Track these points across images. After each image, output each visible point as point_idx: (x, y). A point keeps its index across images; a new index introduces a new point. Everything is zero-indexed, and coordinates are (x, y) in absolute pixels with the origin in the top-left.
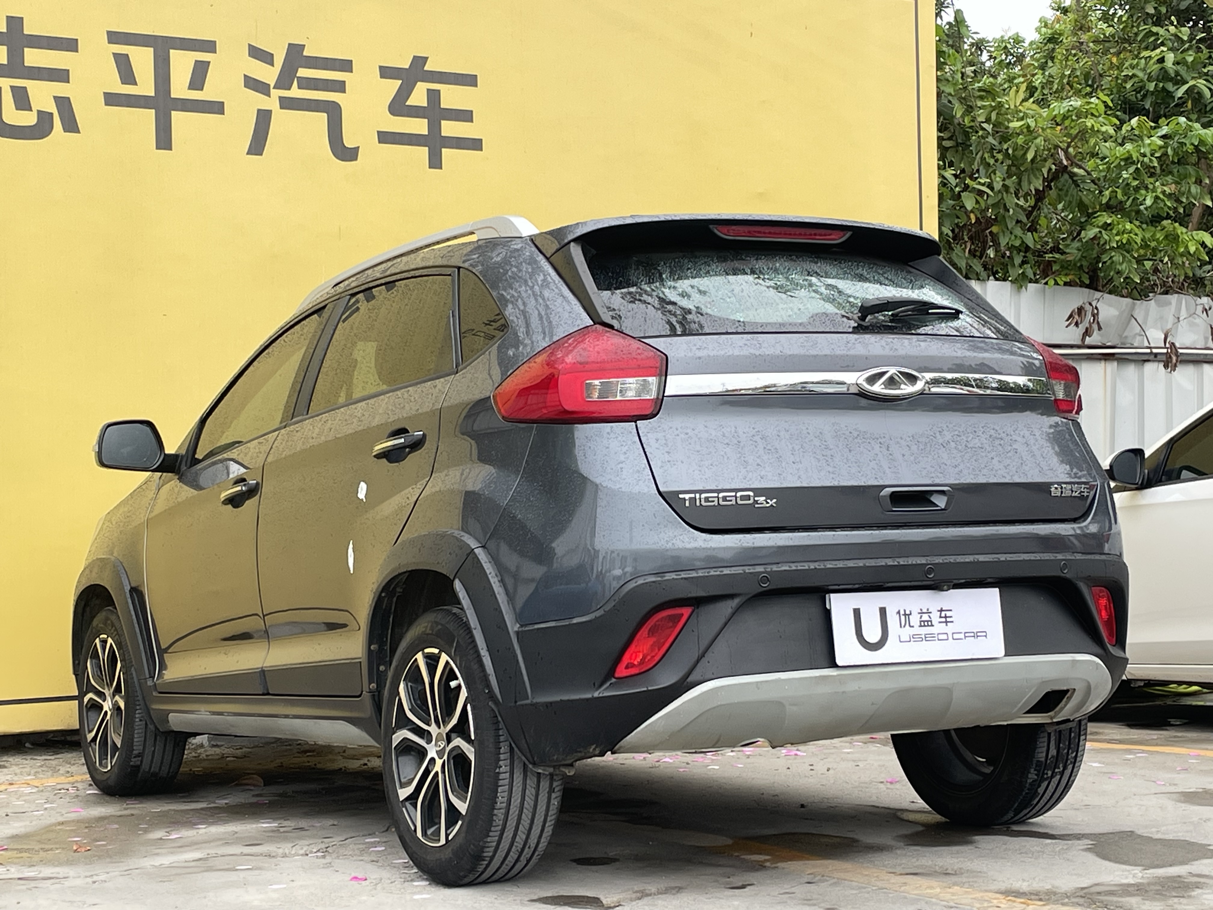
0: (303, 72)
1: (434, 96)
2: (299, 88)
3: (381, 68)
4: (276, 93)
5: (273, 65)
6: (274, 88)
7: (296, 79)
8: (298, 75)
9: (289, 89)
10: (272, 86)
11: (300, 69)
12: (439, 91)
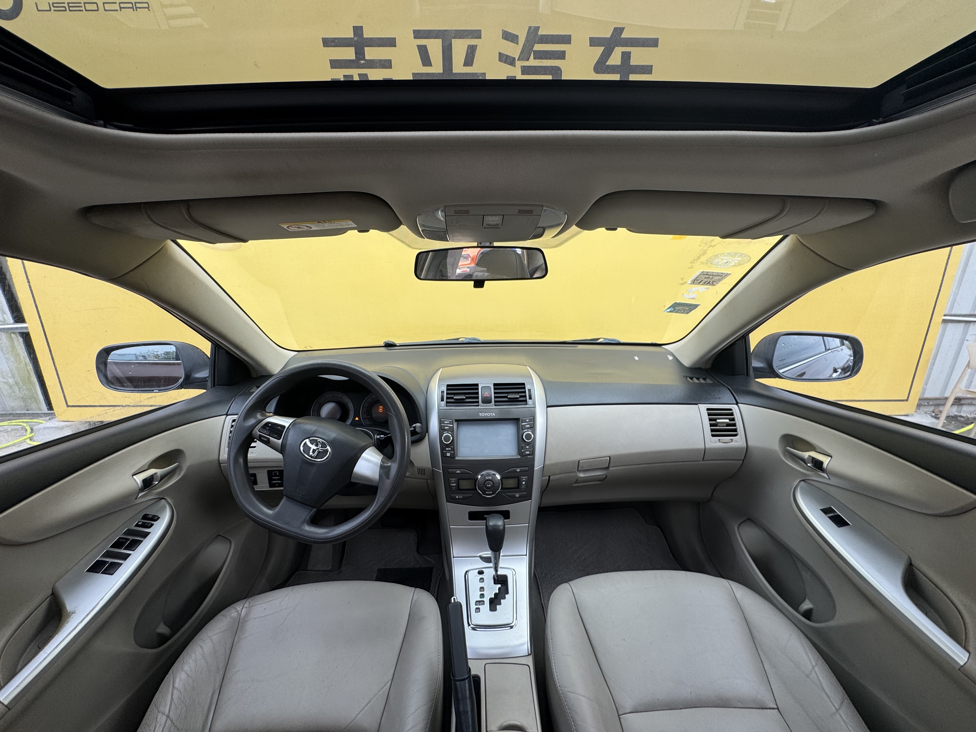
0: (538, 47)
1: (626, 56)
2: (534, 59)
3: (591, 39)
4: (519, 64)
5: (517, 43)
6: (518, 60)
7: (532, 53)
8: (534, 50)
9: (528, 60)
10: (517, 59)
11: (536, 45)
12: (630, 53)
